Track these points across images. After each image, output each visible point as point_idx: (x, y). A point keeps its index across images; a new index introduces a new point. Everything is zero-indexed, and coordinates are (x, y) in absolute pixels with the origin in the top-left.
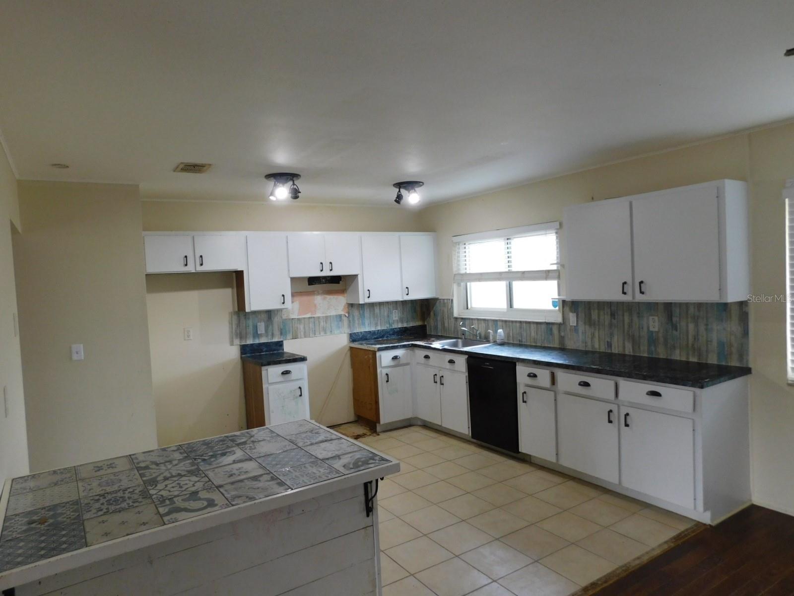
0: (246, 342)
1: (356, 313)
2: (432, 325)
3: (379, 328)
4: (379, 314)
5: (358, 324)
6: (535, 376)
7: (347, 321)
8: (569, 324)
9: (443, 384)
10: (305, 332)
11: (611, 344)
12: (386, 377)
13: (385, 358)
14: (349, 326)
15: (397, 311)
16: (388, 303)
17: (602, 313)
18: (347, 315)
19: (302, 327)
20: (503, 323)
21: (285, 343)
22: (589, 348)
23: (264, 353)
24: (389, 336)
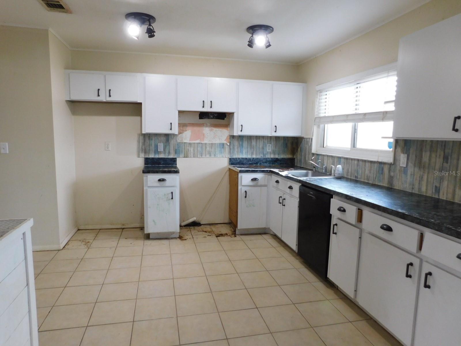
0: (149, 156)
1: (236, 143)
2: (299, 158)
3: (254, 156)
4: (255, 146)
5: (237, 152)
6: (344, 211)
7: (228, 149)
8: (399, 165)
9: (284, 205)
10: (194, 154)
11: (439, 189)
12: (245, 193)
13: (245, 179)
14: (230, 152)
15: (270, 145)
16: (263, 137)
17: (433, 155)
18: (228, 144)
19: (192, 149)
20: (345, 160)
21: (178, 159)
22: (416, 191)
23: (161, 165)
24: (261, 163)
